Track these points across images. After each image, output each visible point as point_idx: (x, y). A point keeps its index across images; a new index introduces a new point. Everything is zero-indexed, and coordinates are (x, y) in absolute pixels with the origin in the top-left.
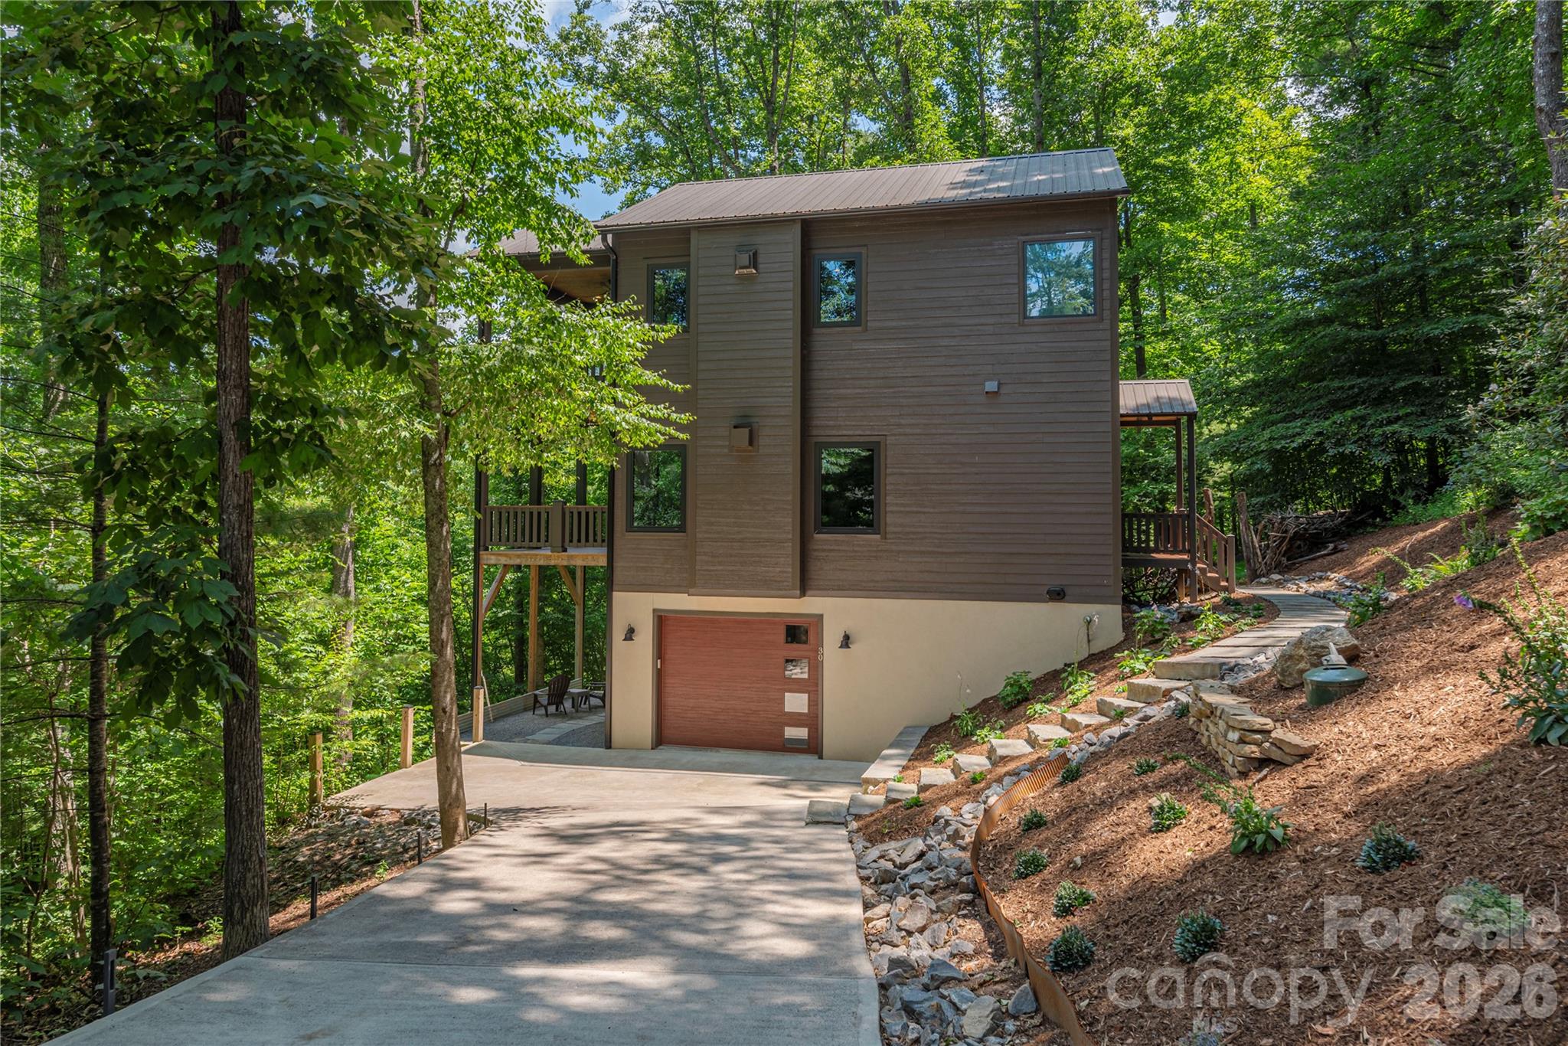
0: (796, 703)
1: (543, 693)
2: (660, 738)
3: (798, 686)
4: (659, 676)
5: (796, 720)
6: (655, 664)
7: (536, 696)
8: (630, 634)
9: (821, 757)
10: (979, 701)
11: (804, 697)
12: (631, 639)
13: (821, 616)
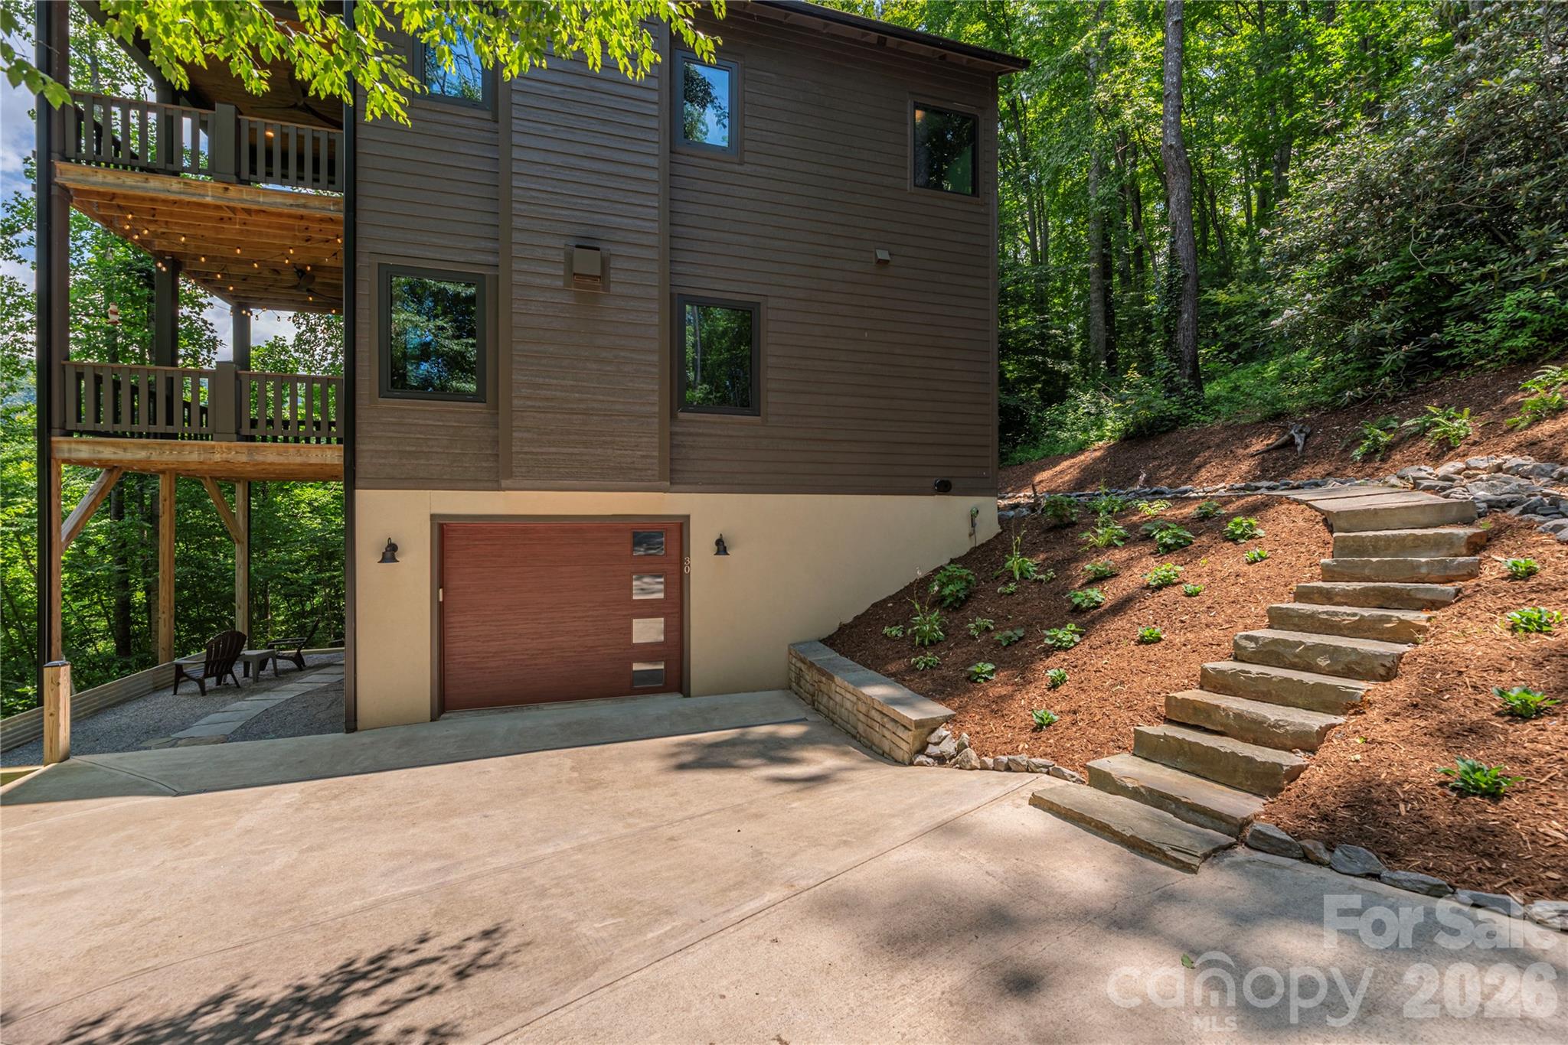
0: (647, 631)
1: (194, 661)
2: (445, 703)
3: (649, 609)
4: (441, 614)
5: (648, 652)
6: (434, 595)
7: (179, 667)
8: (390, 553)
9: (687, 695)
10: (868, 606)
11: (658, 623)
12: (394, 560)
13: (688, 517)
